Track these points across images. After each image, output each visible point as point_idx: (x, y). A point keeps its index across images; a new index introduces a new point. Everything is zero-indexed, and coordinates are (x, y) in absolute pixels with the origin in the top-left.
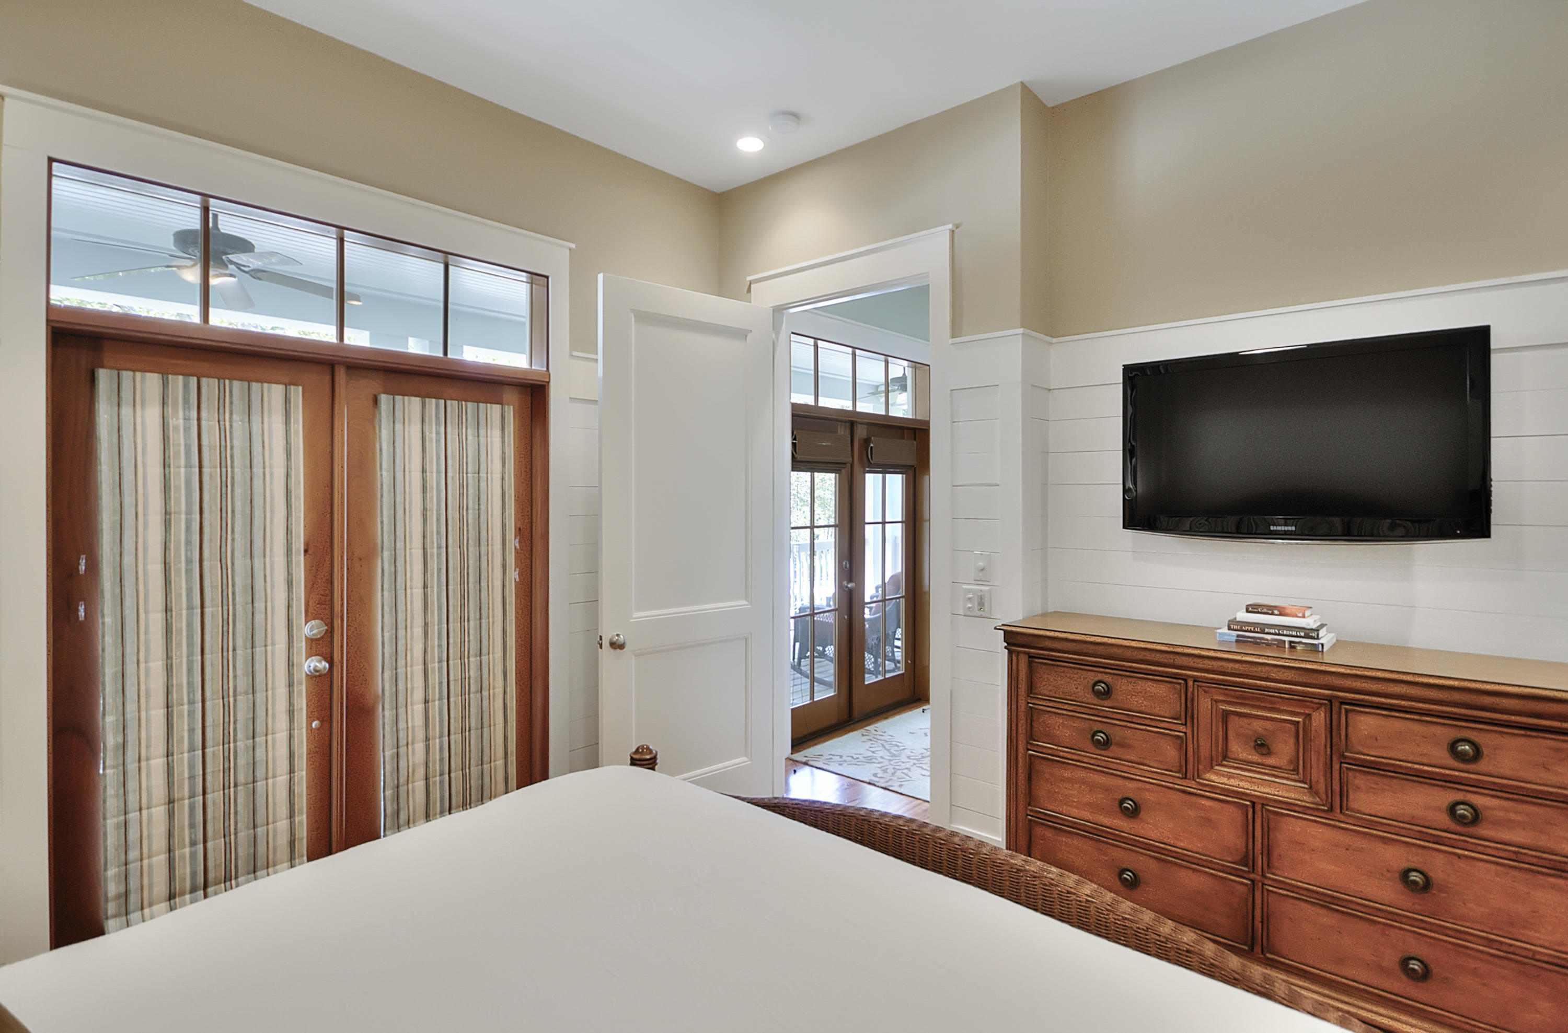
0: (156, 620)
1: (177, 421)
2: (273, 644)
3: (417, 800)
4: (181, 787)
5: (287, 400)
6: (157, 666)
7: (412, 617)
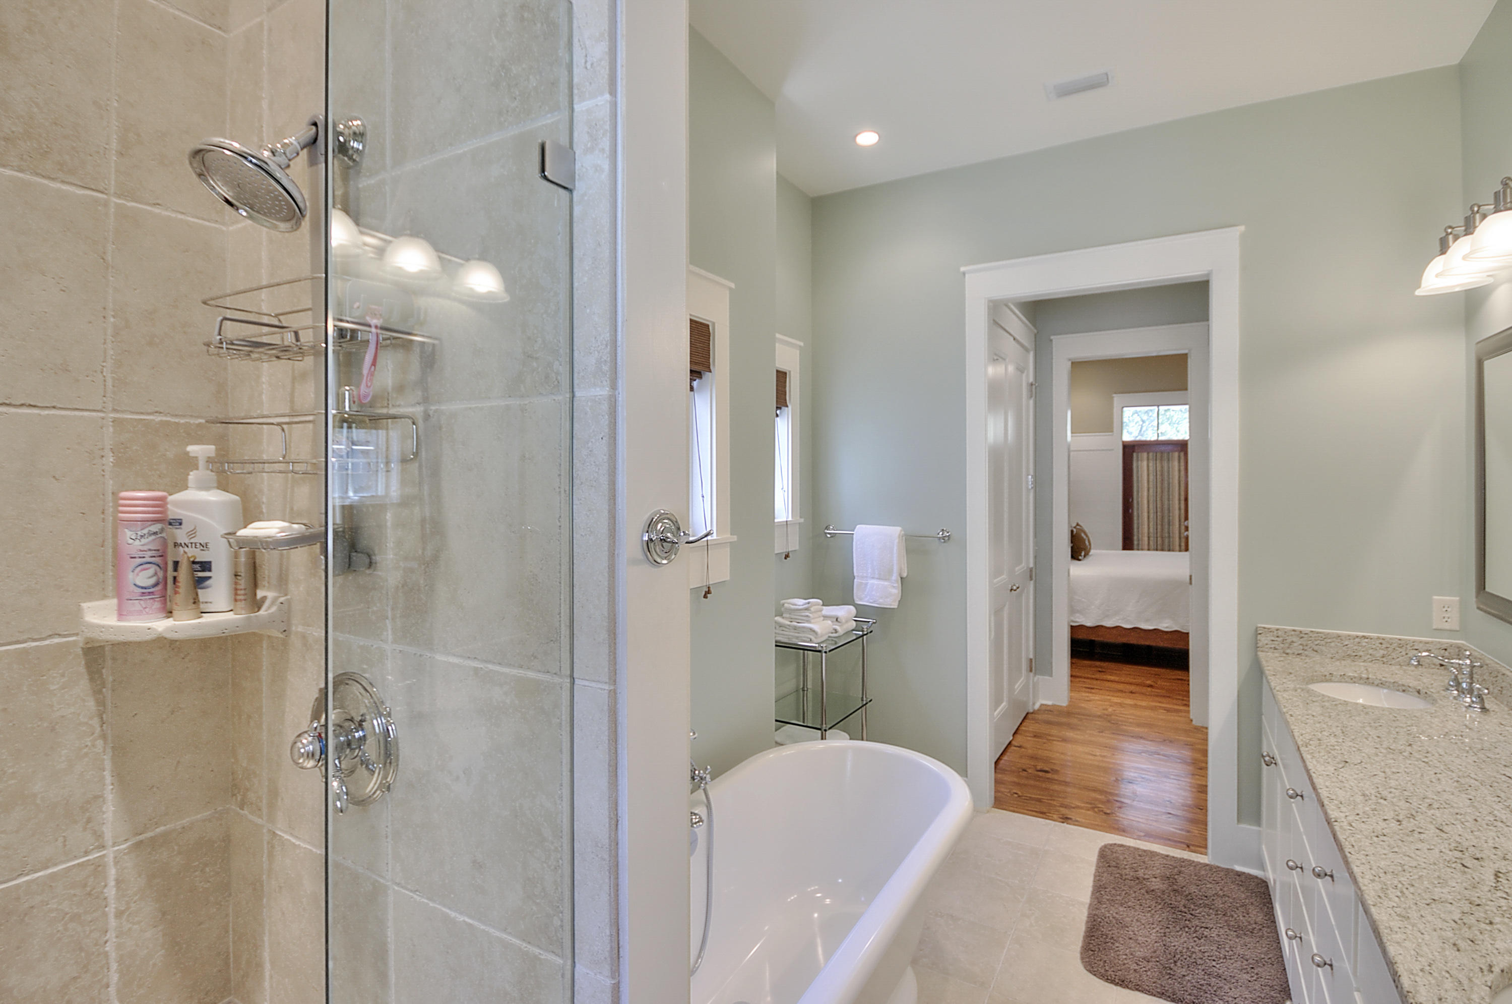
0: (1146, 514)
1: (1151, 463)
5: (1179, 457)
6: (1146, 526)
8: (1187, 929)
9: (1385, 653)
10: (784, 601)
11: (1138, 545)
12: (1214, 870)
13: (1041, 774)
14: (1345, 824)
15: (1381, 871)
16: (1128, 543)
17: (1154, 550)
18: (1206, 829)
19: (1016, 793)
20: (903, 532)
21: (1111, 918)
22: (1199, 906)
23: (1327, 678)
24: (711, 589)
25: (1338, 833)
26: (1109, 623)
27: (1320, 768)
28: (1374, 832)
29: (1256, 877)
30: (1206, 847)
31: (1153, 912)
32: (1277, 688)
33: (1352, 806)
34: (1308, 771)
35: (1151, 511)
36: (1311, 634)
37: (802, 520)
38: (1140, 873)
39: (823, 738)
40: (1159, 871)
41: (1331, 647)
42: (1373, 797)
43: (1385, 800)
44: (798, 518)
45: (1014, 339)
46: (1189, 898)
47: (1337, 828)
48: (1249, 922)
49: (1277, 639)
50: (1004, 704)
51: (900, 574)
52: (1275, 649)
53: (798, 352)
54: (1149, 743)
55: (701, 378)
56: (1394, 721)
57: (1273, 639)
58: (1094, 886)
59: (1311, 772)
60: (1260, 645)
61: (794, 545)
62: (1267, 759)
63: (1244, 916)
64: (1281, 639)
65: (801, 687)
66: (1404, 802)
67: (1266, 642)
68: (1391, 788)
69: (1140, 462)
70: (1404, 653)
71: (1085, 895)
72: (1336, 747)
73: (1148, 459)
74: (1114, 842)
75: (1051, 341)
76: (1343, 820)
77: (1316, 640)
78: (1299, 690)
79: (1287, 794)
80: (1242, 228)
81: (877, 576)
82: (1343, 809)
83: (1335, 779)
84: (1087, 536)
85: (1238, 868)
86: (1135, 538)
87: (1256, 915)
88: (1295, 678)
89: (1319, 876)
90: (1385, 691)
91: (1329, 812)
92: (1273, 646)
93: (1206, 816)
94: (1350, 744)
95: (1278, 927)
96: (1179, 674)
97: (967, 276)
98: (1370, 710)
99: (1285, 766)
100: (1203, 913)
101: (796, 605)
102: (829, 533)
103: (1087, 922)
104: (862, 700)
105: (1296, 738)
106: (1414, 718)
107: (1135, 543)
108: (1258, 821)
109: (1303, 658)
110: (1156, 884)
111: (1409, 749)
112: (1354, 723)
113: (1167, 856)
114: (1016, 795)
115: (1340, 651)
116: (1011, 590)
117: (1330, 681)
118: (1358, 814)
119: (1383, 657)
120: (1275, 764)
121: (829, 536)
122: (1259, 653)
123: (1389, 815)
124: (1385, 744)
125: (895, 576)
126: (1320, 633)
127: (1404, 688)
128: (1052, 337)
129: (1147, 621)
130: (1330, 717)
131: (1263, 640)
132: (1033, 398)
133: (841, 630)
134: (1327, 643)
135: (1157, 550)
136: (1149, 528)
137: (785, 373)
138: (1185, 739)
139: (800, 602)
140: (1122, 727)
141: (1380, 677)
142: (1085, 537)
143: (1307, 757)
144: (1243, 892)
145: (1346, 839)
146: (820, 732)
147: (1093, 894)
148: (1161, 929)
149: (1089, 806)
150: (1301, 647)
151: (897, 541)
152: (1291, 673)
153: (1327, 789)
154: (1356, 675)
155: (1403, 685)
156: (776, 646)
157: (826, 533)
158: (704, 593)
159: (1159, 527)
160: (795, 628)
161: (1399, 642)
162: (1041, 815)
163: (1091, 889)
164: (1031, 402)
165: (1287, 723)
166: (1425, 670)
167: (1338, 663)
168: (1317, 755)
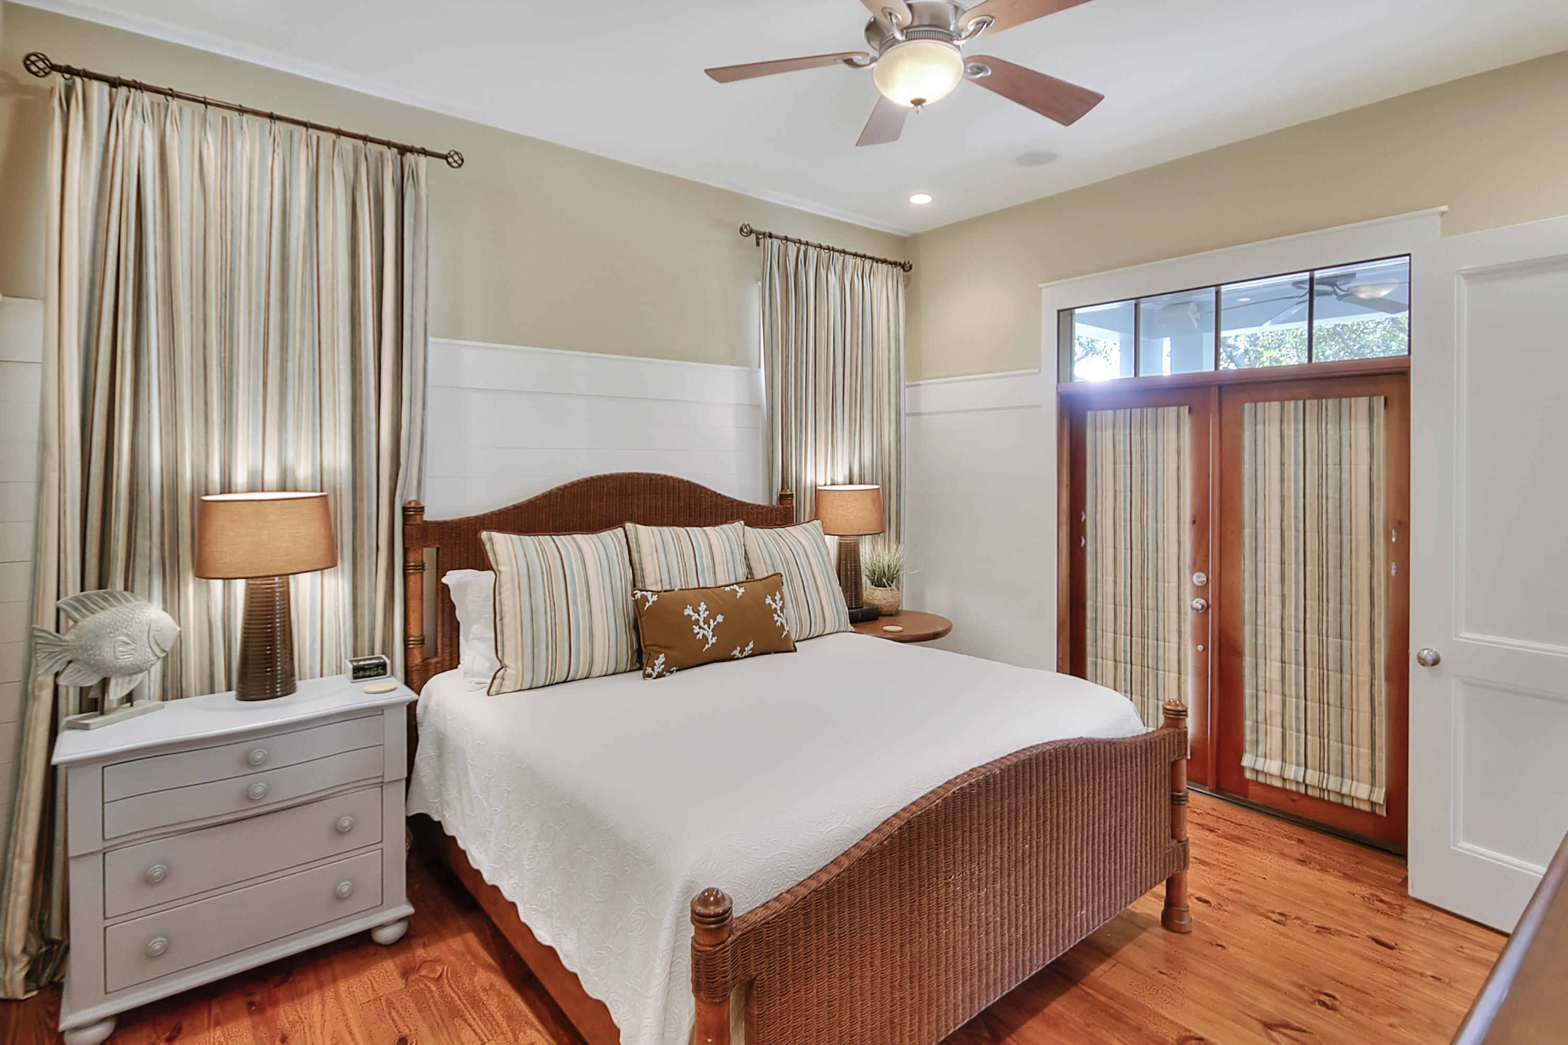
0: (1110, 552)
1: (1120, 437)
2: (1169, 582)
3: (1274, 743)
4: (1120, 655)
6: (1110, 579)
7: (1270, 585)
69: (1098, 432)
159: (1137, 582)
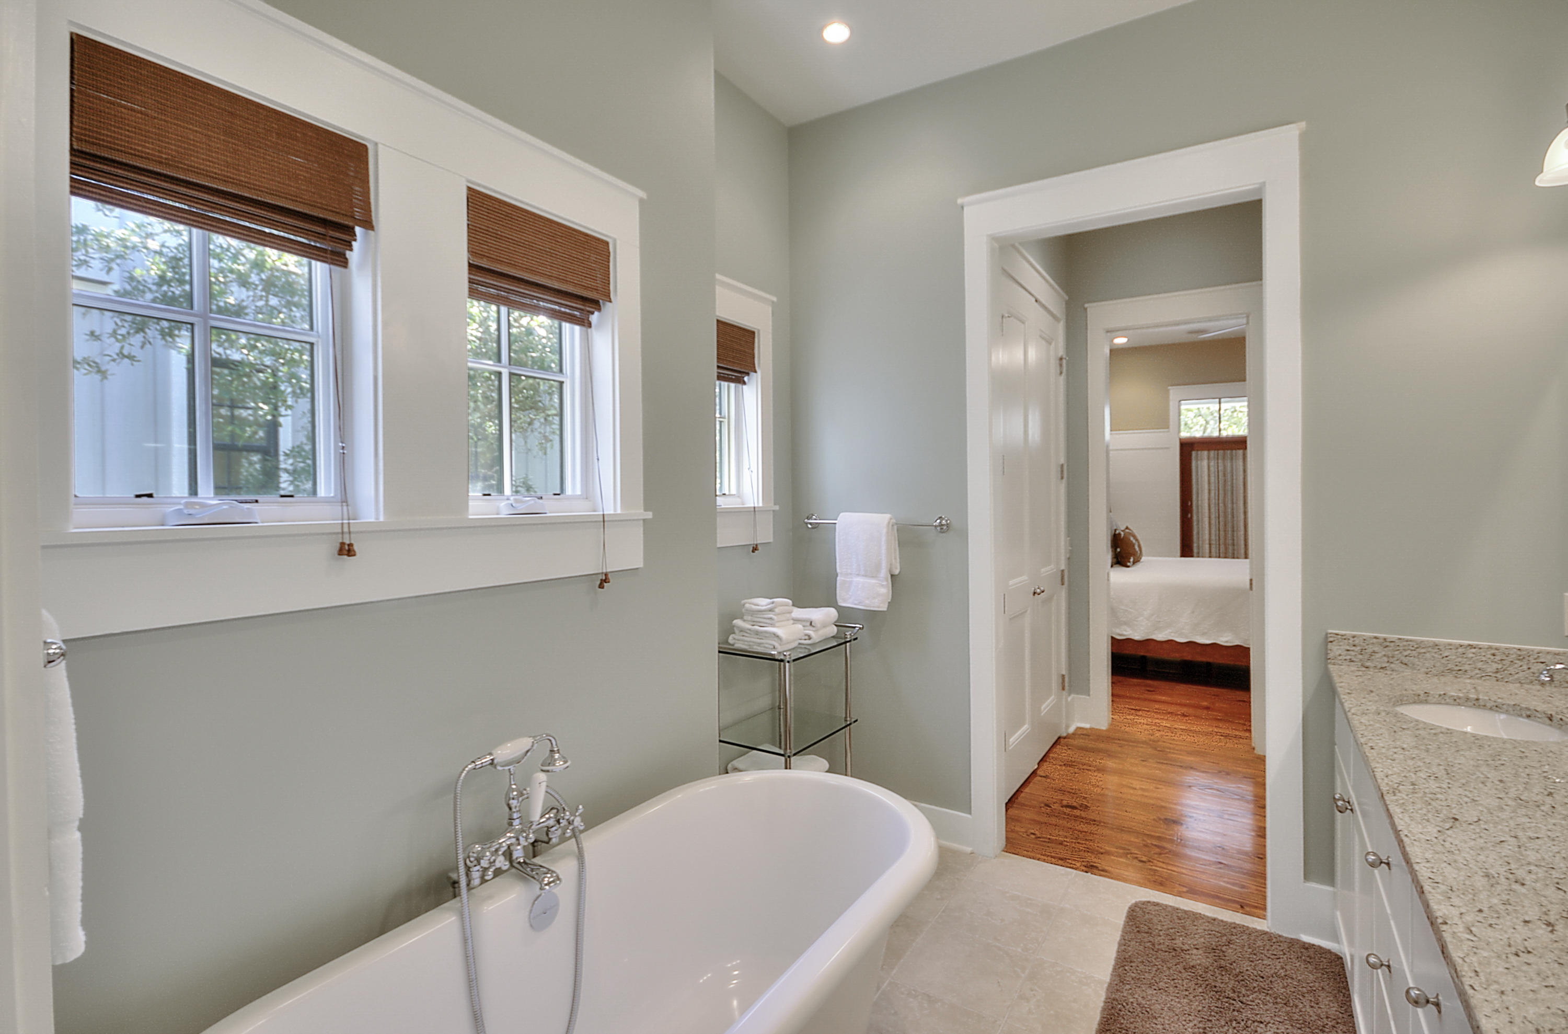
8: (1234, 1024)
9: (1500, 666)
10: (746, 601)
11: (1198, 553)
12: (1274, 940)
13: (1068, 810)
14: (1461, 928)
15: (1530, 1026)
16: (1187, 550)
17: (1216, 557)
18: (1265, 884)
19: (1034, 834)
20: (894, 521)
21: (1135, 1005)
22: (1253, 991)
23: (1422, 699)
24: (610, 576)
25: (1450, 947)
26: (1160, 636)
27: (1416, 829)
28: (1510, 946)
29: (1329, 952)
30: (1264, 908)
31: (1191, 997)
32: (1353, 711)
33: (1471, 896)
34: (1397, 832)
35: (1213, 516)
36: (1398, 643)
37: (777, 508)
38: (1178, 942)
39: (787, 766)
40: (1202, 940)
41: (1426, 659)
42: (1503, 880)
43: (1523, 884)
44: (772, 504)
45: (1036, 301)
46: (1240, 978)
47: (1447, 937)
48: (1319, 1016)
49: (1354, 648)
50: (1026, 727)
51: (890, 571)
52: (1351, 661)
53: (770, 309)
54: (1201, 774)
55: (599, 310)
56: (1521, 757)
57: (1348, 648)
58: (1118, 959)
59: (1402, 835)
60: (1331, 655)
61: (765, 535)
62: (1340, 803)
63: (1312, 1007)
64: (1359, 648)
65: (778, 704)
66: (1554, 889)
67: (1339, 652)
68: (1529, 864)
69: (1199, 462)
70: (1525, 667)
71: (1104, 971)
72: (1439, 796)
73: (1209, 459)
74: (1148, 899)
75: (1086, 309)
76: (1456, 920)
77: (1405, 650)
78: (1383, 714)
79: (1367, 860)
80: (1303, 125)
81: (863, 573)
82: (1456, 901)
83: (1439, 848)
84: (1137, 540)
85: (1306, 938)
86: (1195, 545)
87: (1328, 1006)
88: (1377, 698)
89: (1416, 1003)
90: (1503, 716)
91: (1434, 906)
92: (1348, 657)
93: (1265, 866)
94: (1460, 791)
95: (1356, 1025)
96: (1240, 695)
97: (965, 209)
98: (1485, 742)
99: (1364, 814)
100: (1257, 1001)
101: (758, 605)
102: (811, 524)
103: (1104, 1010)
104: (846, 721)
105: (1379, 781)
106: (1550, 754)
107: (1195, 550)
108: (1329, 877)
109: (1389, 672)
110: (1198, 958)
111: (1549, 800)
112: (1463, 760)
113: (1214, 920)
114: (1033, 836)
115: (1438, 664)
116: (1035, 593)
117: (1426, 702)
118: (1480, 911)
119: (1497, 672)
120: (1352, 810)
121: (810, 526)
122: (1330, 666)
123: (1532, 913)
124: (1513, 793)
125: (884, 573)
126: (1411, 641)
127: (1528, 713)
128: (1086, 305)
129: (1204, 634)
130: (1427, 751)
131: (1336, 649)
132: (1064, 374)
133: (816, 636)
134: (1420, 653)
135: (1219, 557)
136: (1210, 534)
137: (753, 333)
138: (1244, 770)
139: (763, 603)
140: (1170, 755)
141: (1494, 698)
142: (1134, 541)
143: (1395, 810)
144: (1311, 972)
145: (1463, 959)
146: (783, 758)
147: (1115, 969)
148: (1200, 1022)
149: (1121, 851)
150: (1386, 659)
151: (884, 531)
152: (1372, 692)
153: (1428, 865)
154: (1461, 695)
155: (1528, 709)
156: (720, 652)
157: (807, 523)
158: (599, 582)
159: (1222, 533)
160: (757, 633)
161: (1519, 653)
162: (1060, 862)
163: (1113, 962)
164: (1062, 379)
165: (1365, 759)
166: (1554, 690)
167: (1435, 680)
168: (1410, 807)
